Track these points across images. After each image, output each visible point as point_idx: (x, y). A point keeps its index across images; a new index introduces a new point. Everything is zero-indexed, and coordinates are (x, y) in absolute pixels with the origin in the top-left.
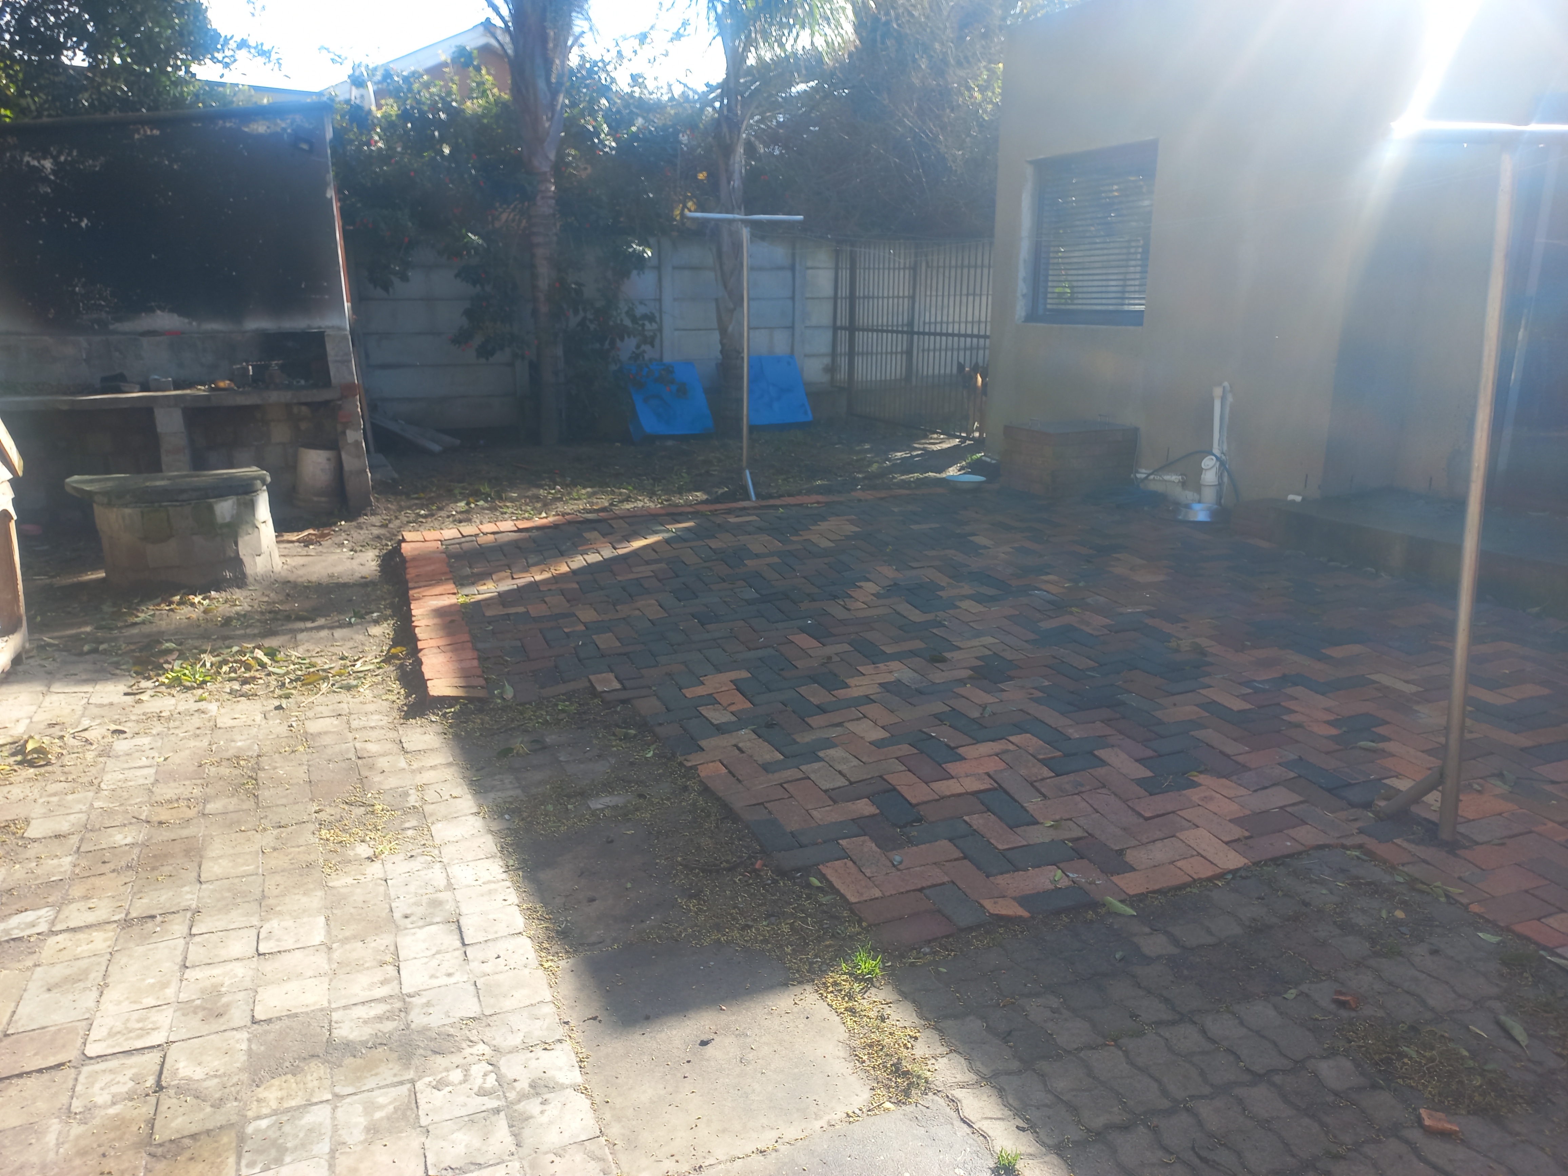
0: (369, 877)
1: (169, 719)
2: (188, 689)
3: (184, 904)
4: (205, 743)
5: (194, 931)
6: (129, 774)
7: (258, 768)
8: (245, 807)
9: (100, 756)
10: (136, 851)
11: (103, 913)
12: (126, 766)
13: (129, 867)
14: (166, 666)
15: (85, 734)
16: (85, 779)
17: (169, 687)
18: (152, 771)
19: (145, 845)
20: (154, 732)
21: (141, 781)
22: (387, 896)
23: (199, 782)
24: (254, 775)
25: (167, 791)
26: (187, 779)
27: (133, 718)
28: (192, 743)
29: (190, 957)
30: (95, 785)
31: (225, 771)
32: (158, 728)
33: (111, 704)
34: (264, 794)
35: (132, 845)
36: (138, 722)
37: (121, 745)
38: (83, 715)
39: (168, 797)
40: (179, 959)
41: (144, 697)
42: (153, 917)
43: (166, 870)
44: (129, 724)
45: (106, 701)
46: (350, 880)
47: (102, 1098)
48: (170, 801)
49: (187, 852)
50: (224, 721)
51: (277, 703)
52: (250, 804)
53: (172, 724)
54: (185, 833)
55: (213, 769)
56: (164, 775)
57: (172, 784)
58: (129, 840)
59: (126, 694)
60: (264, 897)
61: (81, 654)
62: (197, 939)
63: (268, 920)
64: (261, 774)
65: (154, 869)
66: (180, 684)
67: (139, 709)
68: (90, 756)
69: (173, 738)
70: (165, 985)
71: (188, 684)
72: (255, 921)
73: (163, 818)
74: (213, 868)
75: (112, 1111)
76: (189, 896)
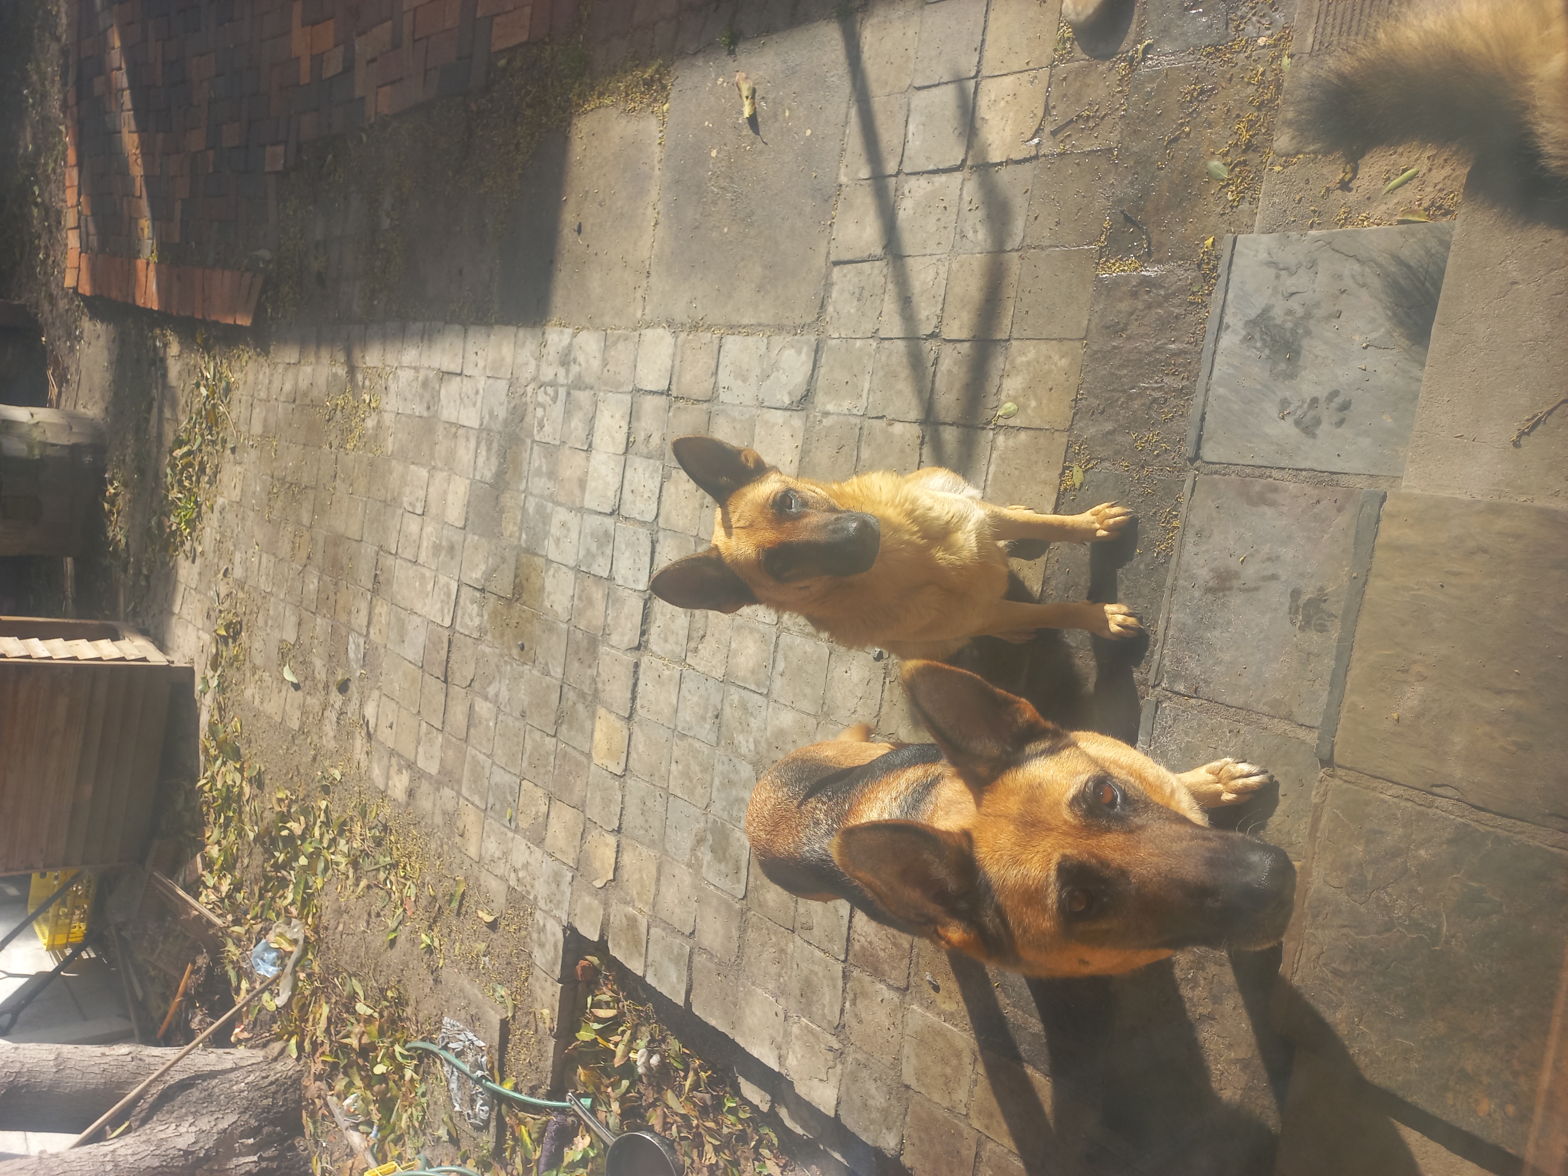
0: (392, 425)
1: (223, 535)
2: (199, 514)
3: (373, 554)
4: (251, 514)
5: (393, 552)
6: (263, 571)
7: (282, 480)
8: (312, 497)
9: (243, 589)
10: (325, 578)
11: (364, 606)
12: (256, 572)
13: (336, 584)
14: (174, 528)
15: (222, 596)
16: (260, 602)
17: (194, 529)
18: (265, 556)
19: (322, 571)
20: (232, 548)
21: (271, 565)
22: (409, 416)
23: (283, 525)
24: (287, 485)
25: (285, 548)
26: (278, 533)
27: (216, 560)
28: (249, 523)
29: (411, 558)
30: (266, 596)
31: (279, 504)
32: (230, 545)
33: (200, 574)
34: (305, 481)
35: (320, 579)
36: (220, 558)
37: (238, 572)
38: (206, 595)
39: (289, 549)
40: (409, 564)
41: (199, 549)
42: (376, 575)
43: (345, 561)
44: (221, 564)
45: (196, 577)
46: (391, 440)
47: (477, 621)
48: (293, 549)
49: (336, 545)
50: (236, 495)
51: (228, 452)
52: (311, 494)
53: (228, 534)
54: (321, 543)
55: (275, 513)
56: (271, 547)
57: (280, 544)
58: (316, 581)
59: (193, 562)
60: (385, 501)
61: (148, 587)
62: (400, 551)
63: (402, 503)
64: (289, 479)
65: (342, 568)
66: (194, 520)
67: (210, 556)
68: (241, 595)
69: (241, 536)
70: (423, 577)
71: (194, 515)
72: (400, 511)
73: (305, 555)
74: (353, 531)
75: (486, 617)
76: (369, 550)
